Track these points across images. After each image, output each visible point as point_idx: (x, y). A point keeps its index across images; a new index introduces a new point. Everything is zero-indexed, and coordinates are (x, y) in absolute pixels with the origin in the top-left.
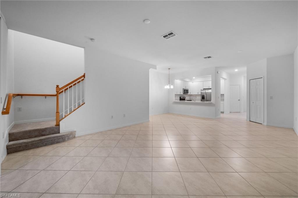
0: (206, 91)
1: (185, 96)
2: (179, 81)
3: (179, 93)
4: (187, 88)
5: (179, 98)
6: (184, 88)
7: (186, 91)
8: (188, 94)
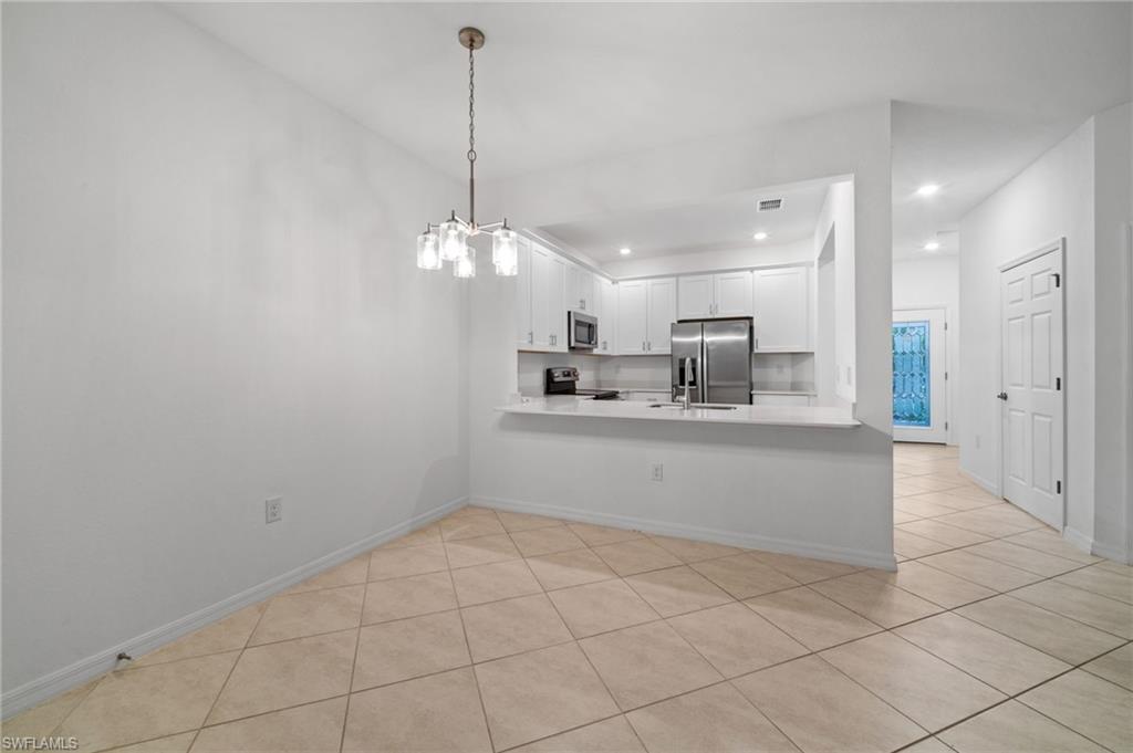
0: (709, 339)
1: (575, 362)
2: (548, 251)
3: (542, 345)
4: (589, 312)
5: (538, 379)
6: (575, 308)
7: (584, 332)
8: (595, 351)
